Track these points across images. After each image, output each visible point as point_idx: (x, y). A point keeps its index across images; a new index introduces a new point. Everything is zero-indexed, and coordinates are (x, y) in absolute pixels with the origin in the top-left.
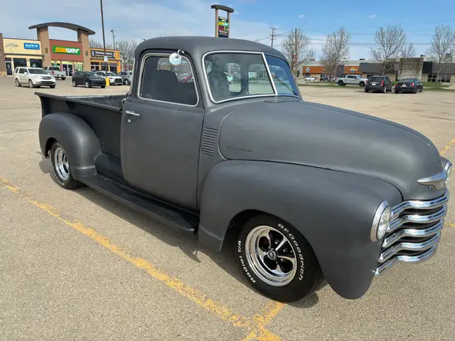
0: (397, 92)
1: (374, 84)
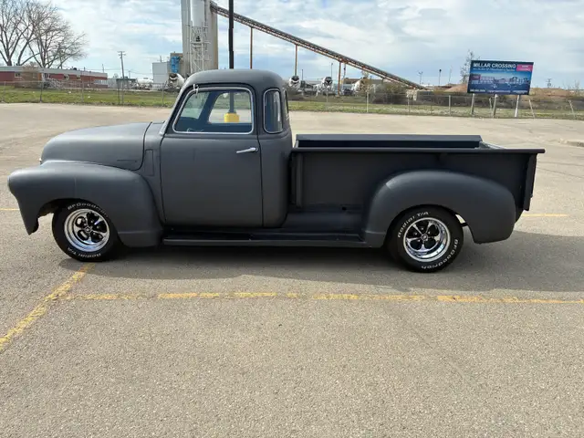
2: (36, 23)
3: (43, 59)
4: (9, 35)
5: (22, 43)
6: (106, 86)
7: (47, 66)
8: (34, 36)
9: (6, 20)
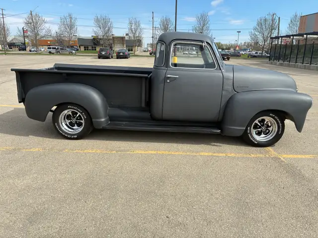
0: (117, 58)
1: (103, 53)
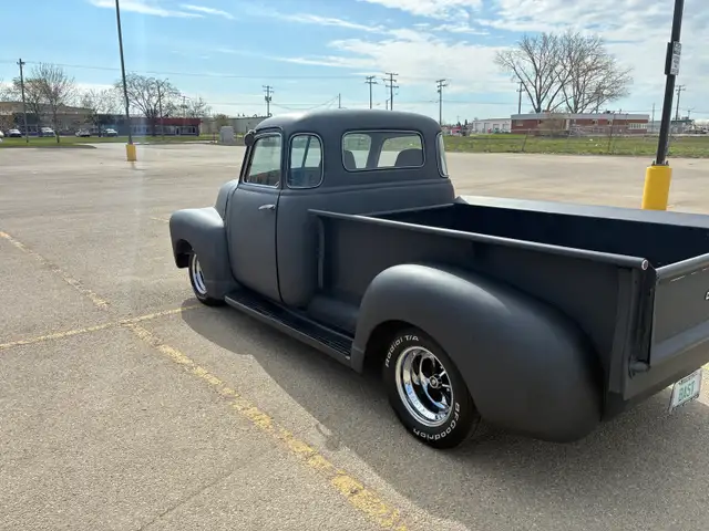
2: (576, 63)
3: (576, 103)
4: (543, 79)
5: (555, 87)
6: (644, 131)
7: (579, 111)
8: (570, 78)
9: (543, 64)
